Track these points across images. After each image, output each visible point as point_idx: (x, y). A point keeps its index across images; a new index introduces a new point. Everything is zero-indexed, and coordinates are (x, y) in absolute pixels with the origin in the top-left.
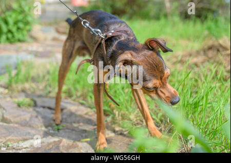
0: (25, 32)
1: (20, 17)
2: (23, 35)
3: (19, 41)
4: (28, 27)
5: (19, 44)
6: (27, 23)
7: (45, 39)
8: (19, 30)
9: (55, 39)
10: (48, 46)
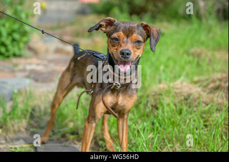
0: (22, 45)
1: (16, 26)
2: (20, 49)
3: (15, 55)
4: (25, 39)
5: (15, 60)
6: (24, 34)
7: (47, 51)
8: (15, 43)
9: (58, 51)
10: (50, 61)
